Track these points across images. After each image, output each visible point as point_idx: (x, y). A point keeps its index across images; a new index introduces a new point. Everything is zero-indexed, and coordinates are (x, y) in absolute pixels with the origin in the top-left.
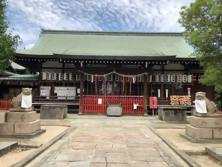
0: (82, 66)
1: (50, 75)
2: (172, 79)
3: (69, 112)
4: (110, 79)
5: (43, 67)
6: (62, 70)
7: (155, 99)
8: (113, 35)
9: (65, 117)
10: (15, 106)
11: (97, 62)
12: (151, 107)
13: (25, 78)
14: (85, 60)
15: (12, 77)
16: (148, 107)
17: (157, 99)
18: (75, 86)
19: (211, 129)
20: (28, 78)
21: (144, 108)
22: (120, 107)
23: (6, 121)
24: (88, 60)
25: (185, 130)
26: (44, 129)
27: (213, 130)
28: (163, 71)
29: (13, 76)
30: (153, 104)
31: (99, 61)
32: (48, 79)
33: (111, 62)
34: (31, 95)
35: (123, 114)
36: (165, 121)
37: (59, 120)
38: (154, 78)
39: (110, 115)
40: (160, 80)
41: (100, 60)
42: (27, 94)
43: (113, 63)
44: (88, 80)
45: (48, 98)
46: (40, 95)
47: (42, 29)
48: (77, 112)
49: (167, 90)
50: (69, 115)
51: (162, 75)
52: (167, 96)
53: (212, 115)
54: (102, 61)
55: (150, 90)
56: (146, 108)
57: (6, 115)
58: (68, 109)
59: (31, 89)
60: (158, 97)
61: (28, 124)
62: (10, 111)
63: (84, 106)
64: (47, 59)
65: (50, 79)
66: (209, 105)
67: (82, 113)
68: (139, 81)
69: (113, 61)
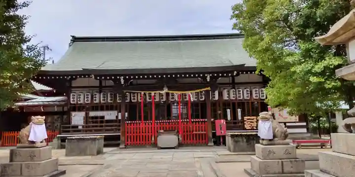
0: (122, 83)
1: (82, 97)
2: (245, 95)
3: (105, 146)
4: (162, 98)
5: (73, 85)
6: (98, 89)
7: (222, 122)
8: (161, 40)
9: (99, 152)
10: (22, 141)
11: (141, 77)
12: (217, 134)
13: (48, 102)
14: (125, 75)
15: (32, 101)
16: (214, 135)
17: (226, 123)
18: (116, 110)
19: (280, 161)
20: (59, 101)
21: (207, 136)
22: (175, 135)
23: (11, 160)
24: (129, 75)
25: (250, 163)
26: (64, 170)
27: (282, 162)
28: (234, 85)
29: (34, 100)
30: (221, 129)
31: (143, 75)
32: (79, 102)
33: (160, 76)
34: (44, 125)
35: (180, 145)
36: (234, 152)
37: (90, 157)
38: (221, 94)
39: (162, 147)
40: (229, 97)
41: (145, 74)
42: (39, 124)
43: (167, 76)
44: (133, 101)
45: (80, 127)
46: (70, 124)
47: (73, 37)
48: (117, 145)
49: (239, 110)
50: (105, 150)
51: (232, 90)
52: (240, 118)
53: (281, 142)
54: (148, 75)
55: (215, 111)
56: (211, 136)
57: (12, 153)
58: (104, 141)
59: (44, 117)
60: (227, 120)
61: (39, 164)
62: (18, 148)
63: (128, 136)
64: (76, 76)
65: (82, 102)
66: (277, 130)
67: (125, 146)
68: (201, 100)
69: (162, 75)
